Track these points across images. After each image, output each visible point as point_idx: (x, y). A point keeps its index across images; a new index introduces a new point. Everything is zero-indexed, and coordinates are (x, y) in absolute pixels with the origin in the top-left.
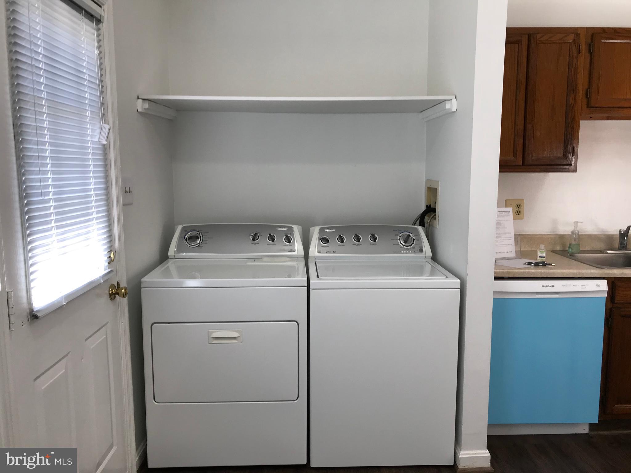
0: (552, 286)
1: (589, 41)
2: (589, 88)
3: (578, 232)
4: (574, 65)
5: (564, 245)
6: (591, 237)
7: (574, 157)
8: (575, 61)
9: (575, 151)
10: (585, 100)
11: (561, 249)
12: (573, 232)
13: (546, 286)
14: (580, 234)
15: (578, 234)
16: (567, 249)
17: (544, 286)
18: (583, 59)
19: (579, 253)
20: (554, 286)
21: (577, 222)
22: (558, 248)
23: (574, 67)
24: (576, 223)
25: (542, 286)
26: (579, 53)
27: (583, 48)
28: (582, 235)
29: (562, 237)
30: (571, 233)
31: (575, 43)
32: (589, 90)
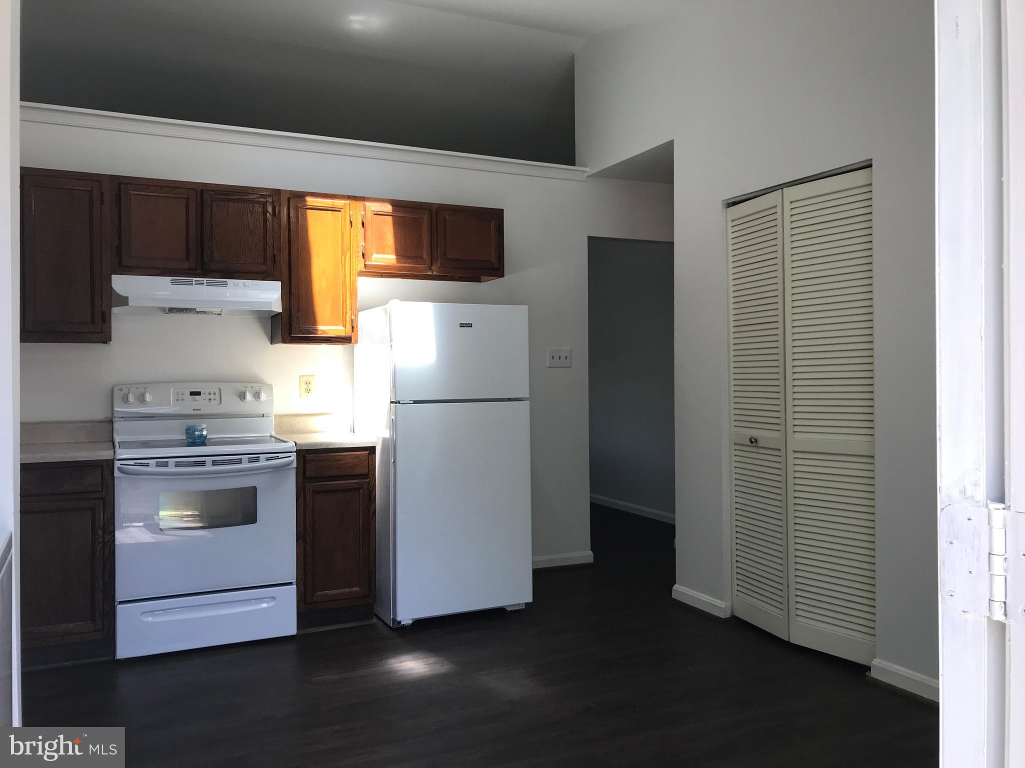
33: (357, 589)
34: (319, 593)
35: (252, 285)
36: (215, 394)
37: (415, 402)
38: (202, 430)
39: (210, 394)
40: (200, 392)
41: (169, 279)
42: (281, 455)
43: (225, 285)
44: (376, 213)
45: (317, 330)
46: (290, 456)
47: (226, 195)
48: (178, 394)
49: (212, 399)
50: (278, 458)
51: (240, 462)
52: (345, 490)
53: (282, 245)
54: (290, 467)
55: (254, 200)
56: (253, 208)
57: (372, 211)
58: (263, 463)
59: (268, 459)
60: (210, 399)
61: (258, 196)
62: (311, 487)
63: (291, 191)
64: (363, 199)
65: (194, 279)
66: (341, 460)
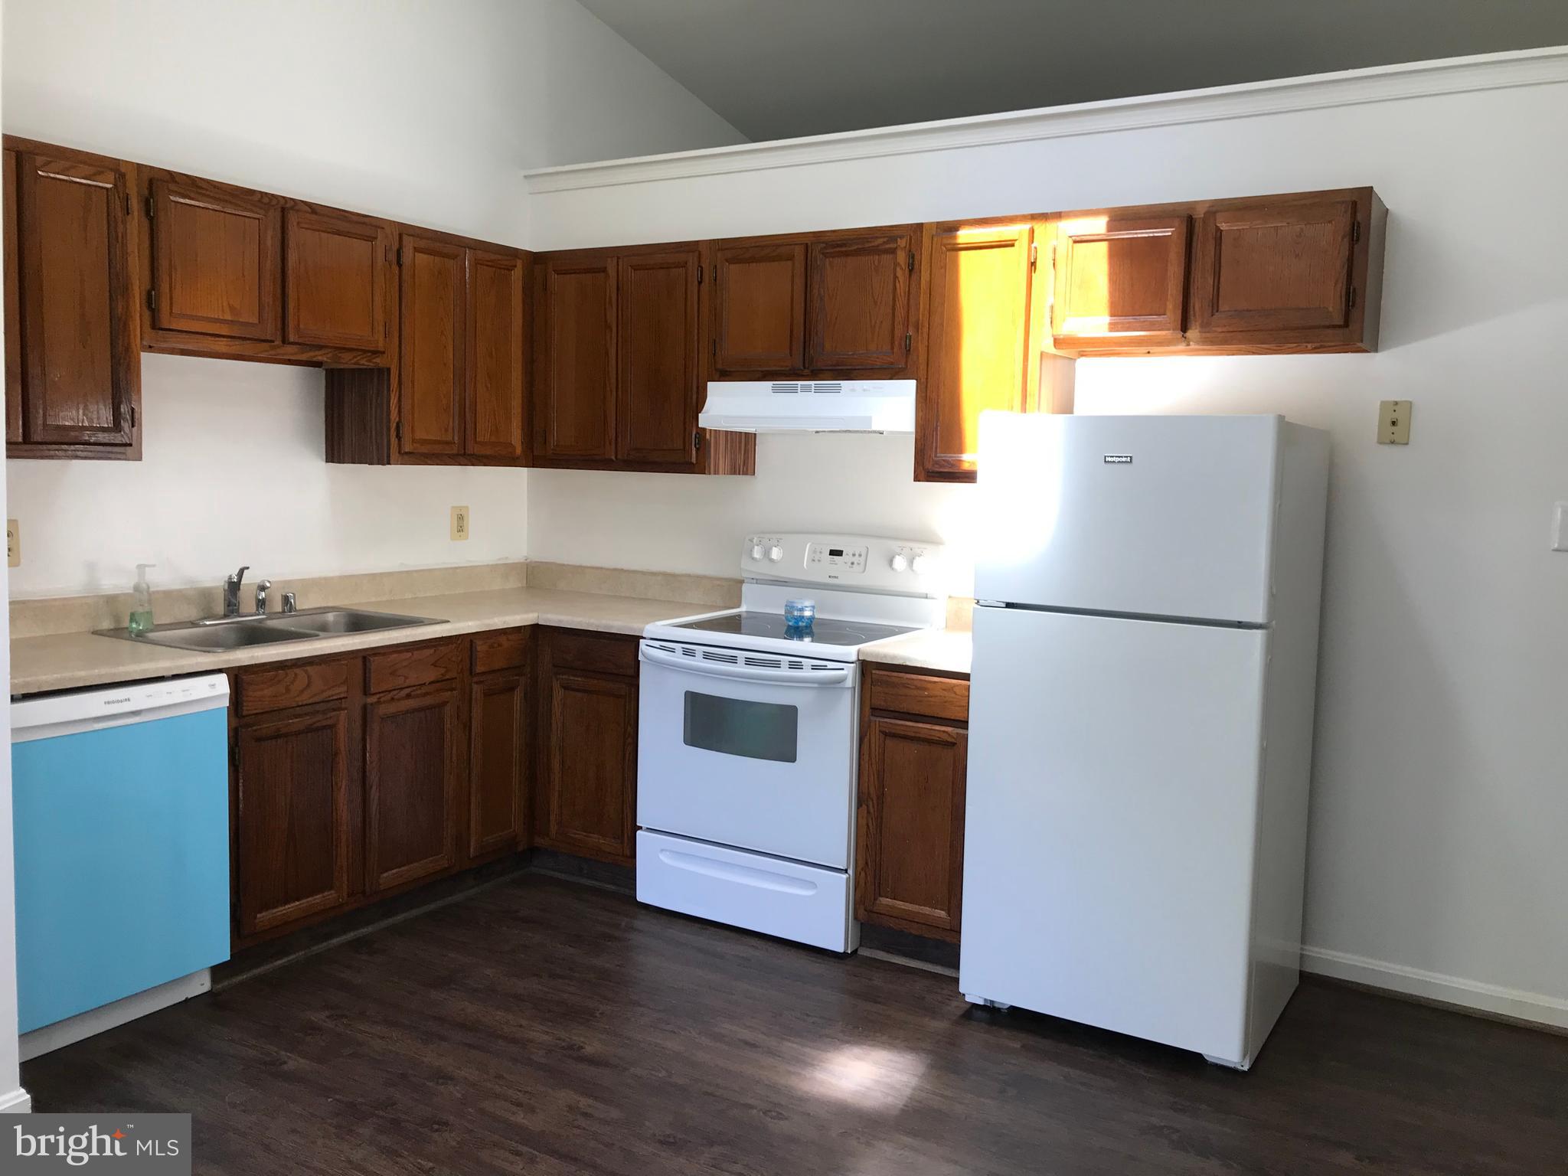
0: (126, 700)
1: (146, 192)
2: (153, 288)
3: (149, 588)
4: (120, 235)
5: (117, 618)
6: (168, 595)
7: (135, 428)
8: (120, 229)
9: (136, 416)
10: (147, 314)
11: (112, 627)
12: (137, 588)
13: (113, 702)
14: (151, 589)
15: (148, 592)
16: (126, 623)
17: (109, 703)
18: (135, 227)
19: (152, 631)
20: (129, 700)
21: (146, 566)
22: (106, 624)
23: (120, 240)
24: (141, 567)
25: (105, 703)
26: (128, 214)
27: (135, 204)
28: (154, 592)
29: (111, 600)
30: (131, 591)
31: (118, 192)
32: (153, 293)
33: (943, 914)
34: (885, 901)
35: (874, 388)
36: (860, 555)
37: (1009, 605)
38: (802, 610)
39: (854, 555)
40: (842, 551)
41: (769, 384)
42: (830, 665)
43: (838, 390)
44: (1078, 239)
45: (960, 461)
46: (843, 669)
47: (838, 246)
48: (815, 552)
49: (855, 563)
50: (824, 668)
51: (776, 665)
52: (929, 742)
53: (921, 318)
54: (841, 685)
55: (880, 247)
56: (879, 262)
57: (1070, 237)
58: (807, 673)
59: (815, 668)
60: (853, 563)
61: (885, 240)
62: (877, 723)
63: (938, 223)
64: (1058, 216)
65: (800, 383)
66: (925, 689)
